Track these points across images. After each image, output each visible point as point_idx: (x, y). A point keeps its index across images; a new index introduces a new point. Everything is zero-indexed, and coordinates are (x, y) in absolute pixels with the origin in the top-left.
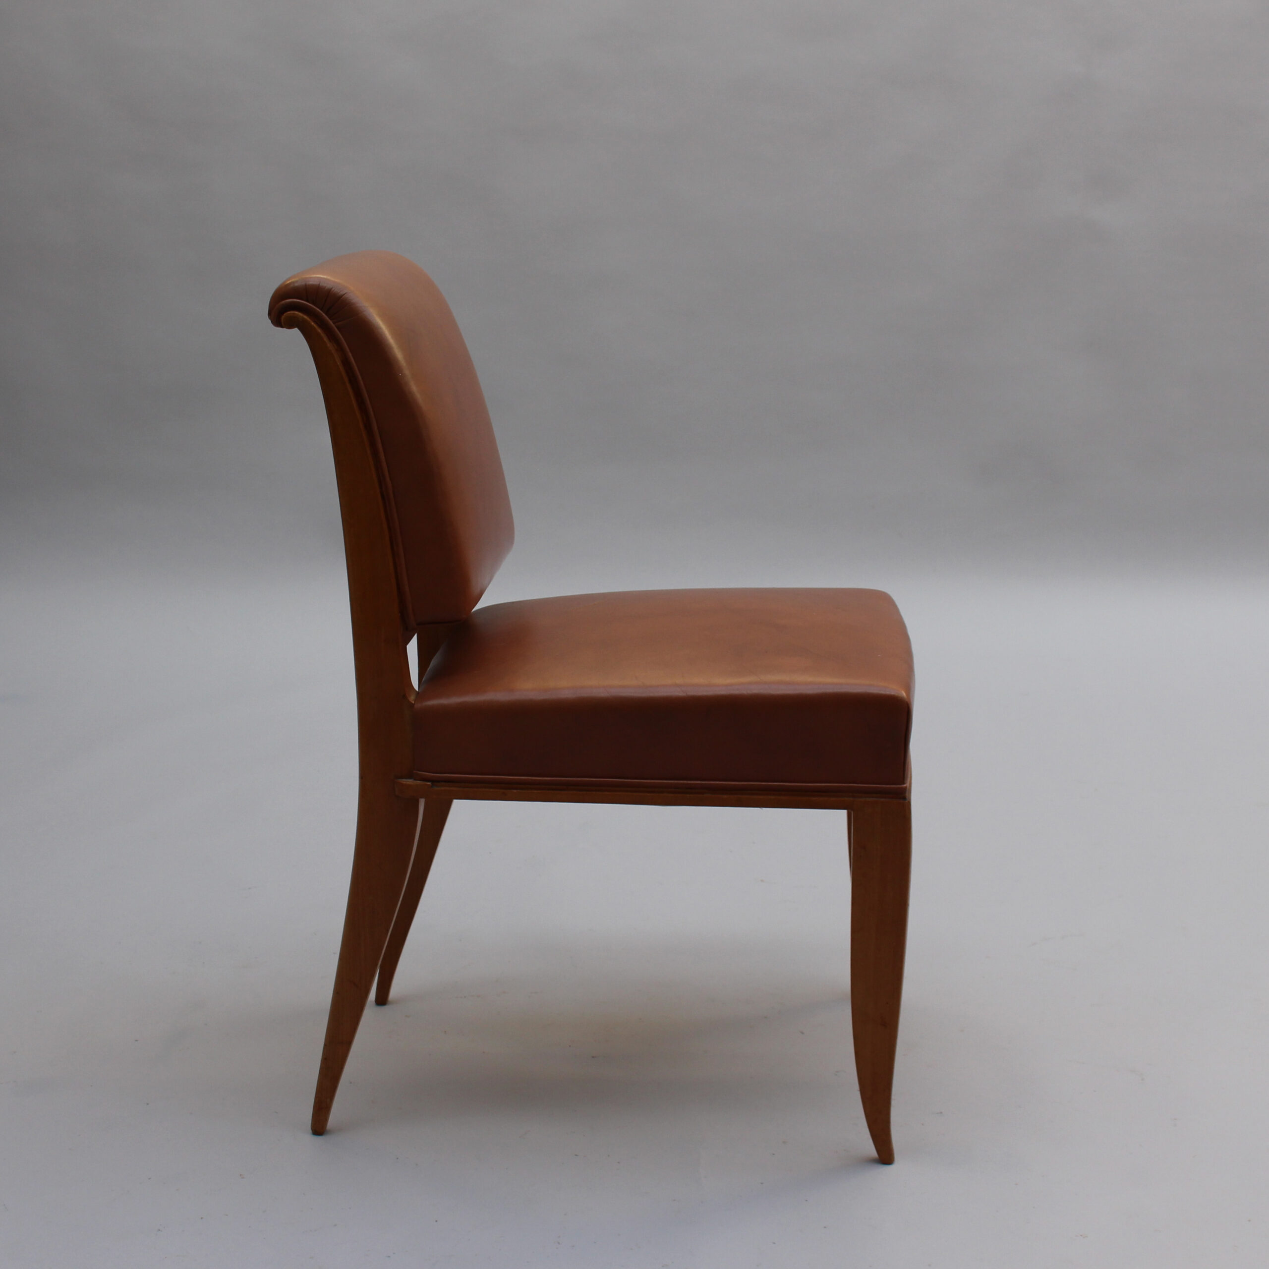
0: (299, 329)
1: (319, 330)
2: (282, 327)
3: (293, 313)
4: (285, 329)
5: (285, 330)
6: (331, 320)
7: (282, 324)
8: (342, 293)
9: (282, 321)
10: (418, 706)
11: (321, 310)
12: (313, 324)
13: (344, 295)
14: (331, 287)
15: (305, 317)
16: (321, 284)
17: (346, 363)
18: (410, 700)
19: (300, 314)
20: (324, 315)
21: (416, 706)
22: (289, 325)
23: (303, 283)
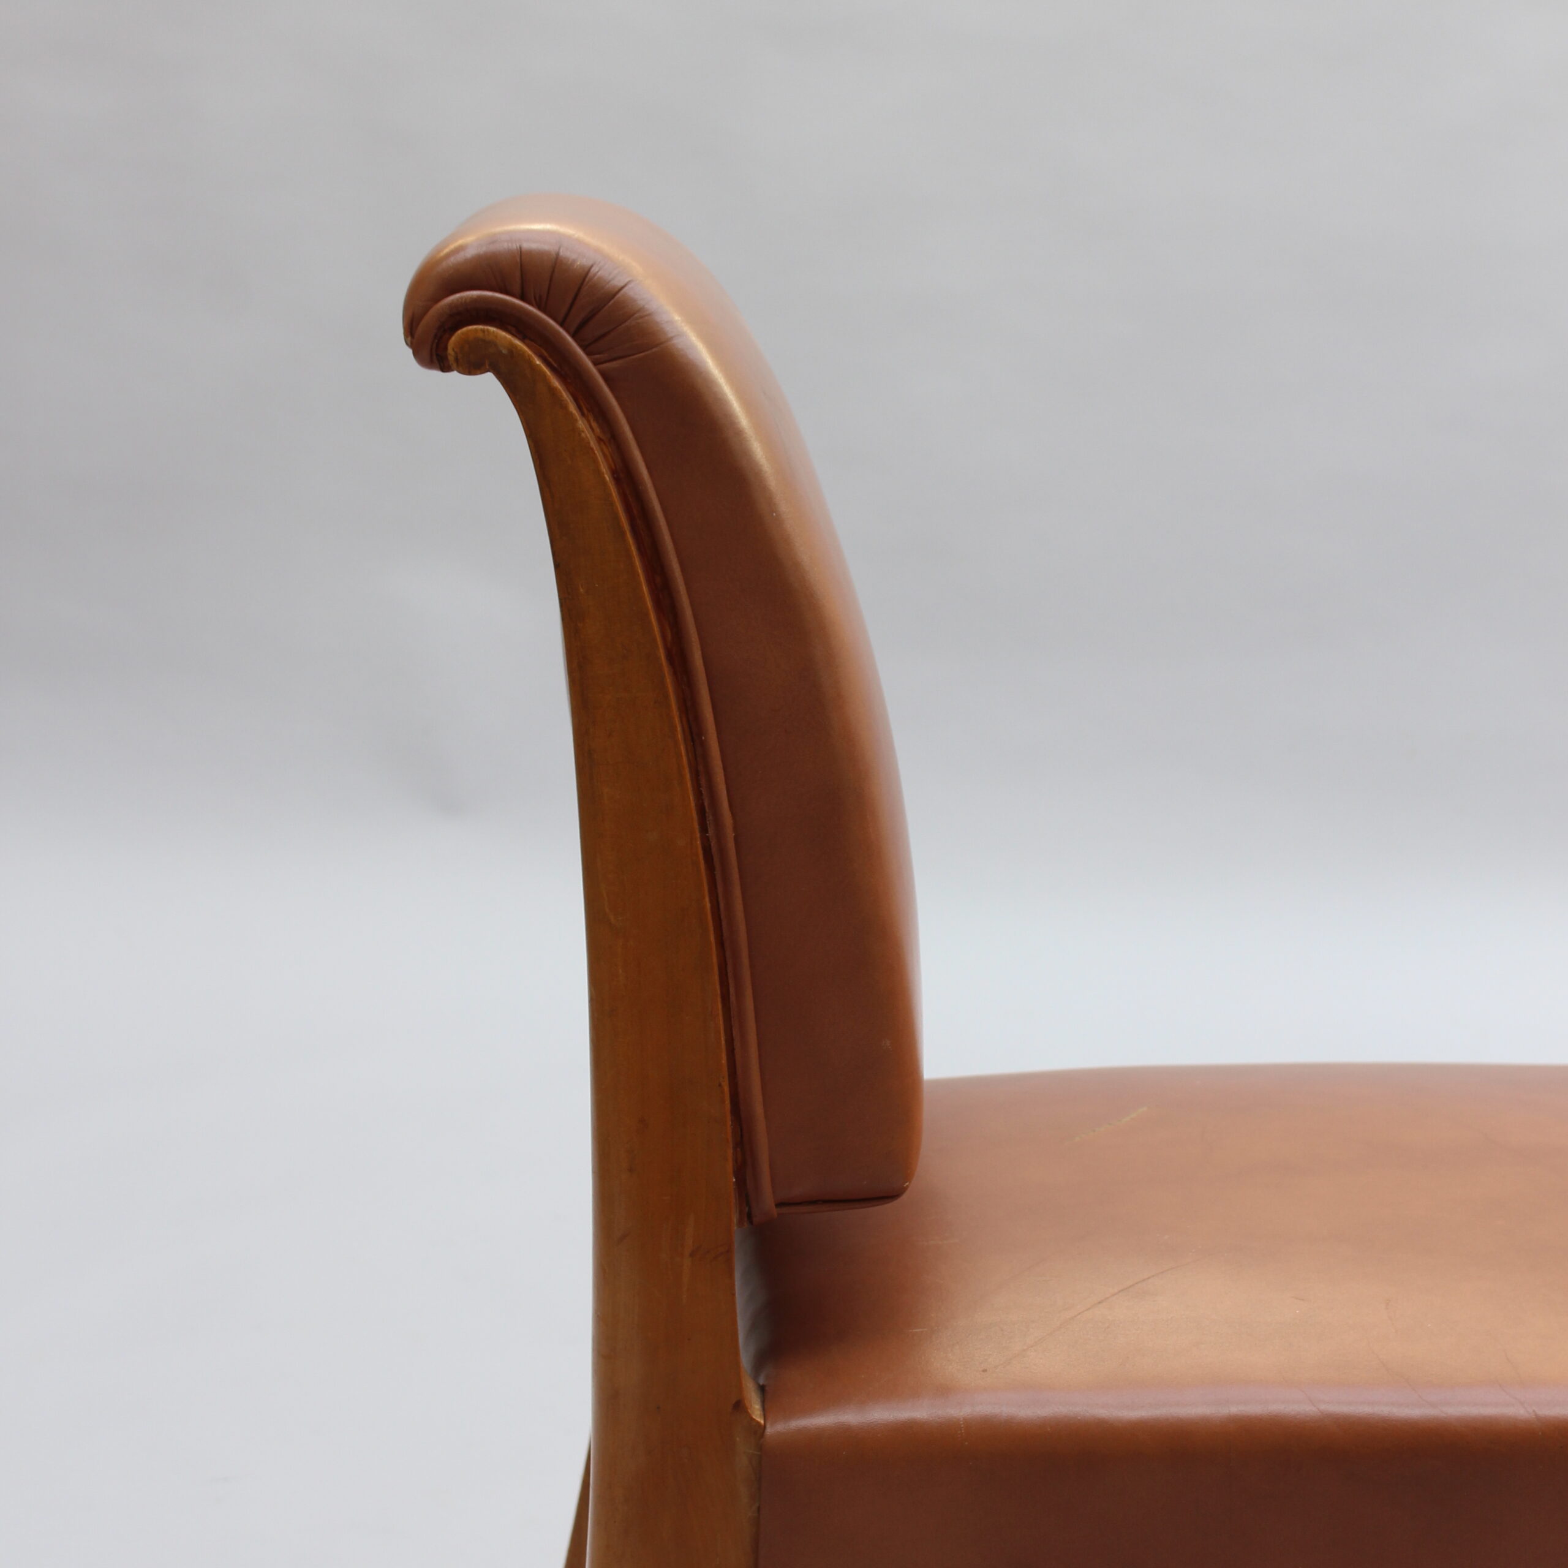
0: (499, 376)
1: (556, 383)
2: (445, 368)
3: (483, 331)
4: (454, 375)
5: (455, 377)
6: (588, 354)
7: (451, 358)
8: (618, 282)
9: (450, 351)
10: (776, 1429)
11: (562, 325)
12: (538, 362)
13: (622, 288)
14: (590, 263)
15: (517, 342)
16: (561, 254)
17: (625, 475)
18: (754, 1417)
19: (503, 333)
20: (569, 338)
21: (769, 1430)
22: (472, 367)
23: (514, 246)
